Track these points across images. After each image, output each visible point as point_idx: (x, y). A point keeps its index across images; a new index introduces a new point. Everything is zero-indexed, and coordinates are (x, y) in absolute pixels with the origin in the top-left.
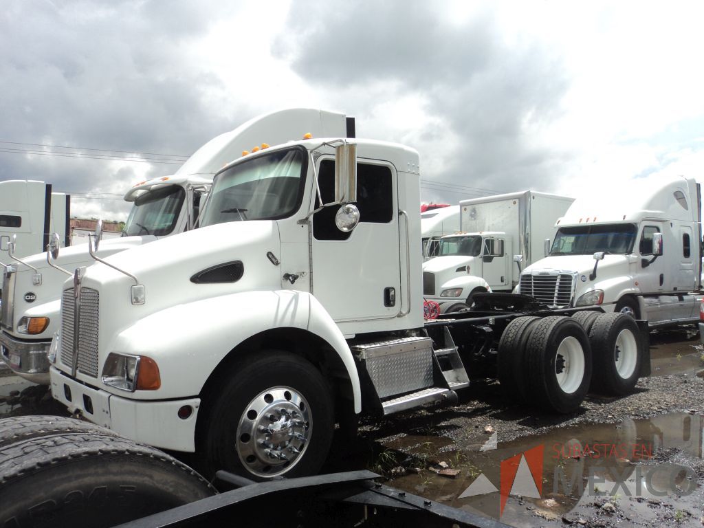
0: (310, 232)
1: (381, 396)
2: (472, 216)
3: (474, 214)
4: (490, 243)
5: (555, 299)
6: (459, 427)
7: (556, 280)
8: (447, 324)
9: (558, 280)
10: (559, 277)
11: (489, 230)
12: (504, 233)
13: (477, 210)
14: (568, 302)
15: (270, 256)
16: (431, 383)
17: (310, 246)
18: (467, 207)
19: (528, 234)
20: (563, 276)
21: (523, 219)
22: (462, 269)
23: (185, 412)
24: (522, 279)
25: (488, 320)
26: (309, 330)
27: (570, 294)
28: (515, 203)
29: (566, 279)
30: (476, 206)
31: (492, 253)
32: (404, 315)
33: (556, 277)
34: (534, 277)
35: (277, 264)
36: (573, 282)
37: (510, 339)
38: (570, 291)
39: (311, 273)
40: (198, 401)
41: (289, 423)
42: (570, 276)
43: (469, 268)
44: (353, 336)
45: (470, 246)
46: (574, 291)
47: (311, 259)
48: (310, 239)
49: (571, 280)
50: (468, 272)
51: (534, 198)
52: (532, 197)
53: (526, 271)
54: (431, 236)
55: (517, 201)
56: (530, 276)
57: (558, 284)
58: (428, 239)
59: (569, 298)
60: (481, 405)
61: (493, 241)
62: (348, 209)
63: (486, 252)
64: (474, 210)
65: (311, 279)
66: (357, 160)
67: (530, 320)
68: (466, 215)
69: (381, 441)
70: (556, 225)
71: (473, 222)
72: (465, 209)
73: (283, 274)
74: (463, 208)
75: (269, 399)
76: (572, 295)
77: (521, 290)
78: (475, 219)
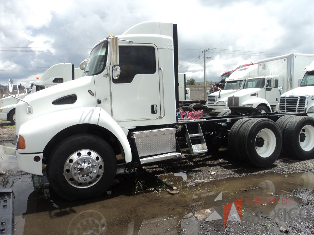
0: (110, 80)
1: (140, 155)
2: (263, 68)
3: (264, 67)
4: (269, 81)
5: (297, 109)
6: (201, 171)
7: (297, 99)
8: (200, 122)
9: (299, 99)
10: (299, 98)
11: (271, 75)
12: (278, 76)
13: (266, 65)
14: (303, 110)
15: (90, 92)
16: (175, 150)
17: (110, 86)
18: (261, 64)
19: (292, 76)
20: (301, 97)
21: (289, 69)
22: (254, 95)
23: (37, 159)
24: (281, 99)
25: (226, 120)
26: (99, 125)
27: (304, 107)
28: (285, 60)
29: (303, 99)
30: (265, 63)
31: (270, 86)
32: (162, 118)
33: (298, 98)
34: (287, 98)
35: (93, 95)
36: (306, 100)
37: (234, 129)
38: (304, 105)
39: (111, 99)
40: (42, 154)
41: (90, 165)
42: (305, 97)
43: (257, 94)
44: (135, 128)
45: (260, 83)
46: (307, 104)
47: (111, 92)
48: (110, 83)
49: (305, 99)
50: (257, 96)
51: (295, 57)
52: (294, 56)
53: (283, 95)
54: (244, 79)
55: (286, 59)
56: (284, 97)
57: (298, 101)
58: (242, 80)
59: (304, 108)
60: (224, 161)
61: (270, 80)
62: (117, 68)
63: (267, 86)
64: (264, 65)
65: (111, 102)
66: (119, 44)
67: (246, 120)
68: (261, 68)
69: (158, 175)
70: (304, 71)
71: (264, 71)
72: (260, 65)
73: (97, 100)
74: (259, 64)
75: (79, 154)
76: (306, 107)
77: (280, 104)
78: (265, 69)
